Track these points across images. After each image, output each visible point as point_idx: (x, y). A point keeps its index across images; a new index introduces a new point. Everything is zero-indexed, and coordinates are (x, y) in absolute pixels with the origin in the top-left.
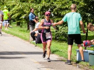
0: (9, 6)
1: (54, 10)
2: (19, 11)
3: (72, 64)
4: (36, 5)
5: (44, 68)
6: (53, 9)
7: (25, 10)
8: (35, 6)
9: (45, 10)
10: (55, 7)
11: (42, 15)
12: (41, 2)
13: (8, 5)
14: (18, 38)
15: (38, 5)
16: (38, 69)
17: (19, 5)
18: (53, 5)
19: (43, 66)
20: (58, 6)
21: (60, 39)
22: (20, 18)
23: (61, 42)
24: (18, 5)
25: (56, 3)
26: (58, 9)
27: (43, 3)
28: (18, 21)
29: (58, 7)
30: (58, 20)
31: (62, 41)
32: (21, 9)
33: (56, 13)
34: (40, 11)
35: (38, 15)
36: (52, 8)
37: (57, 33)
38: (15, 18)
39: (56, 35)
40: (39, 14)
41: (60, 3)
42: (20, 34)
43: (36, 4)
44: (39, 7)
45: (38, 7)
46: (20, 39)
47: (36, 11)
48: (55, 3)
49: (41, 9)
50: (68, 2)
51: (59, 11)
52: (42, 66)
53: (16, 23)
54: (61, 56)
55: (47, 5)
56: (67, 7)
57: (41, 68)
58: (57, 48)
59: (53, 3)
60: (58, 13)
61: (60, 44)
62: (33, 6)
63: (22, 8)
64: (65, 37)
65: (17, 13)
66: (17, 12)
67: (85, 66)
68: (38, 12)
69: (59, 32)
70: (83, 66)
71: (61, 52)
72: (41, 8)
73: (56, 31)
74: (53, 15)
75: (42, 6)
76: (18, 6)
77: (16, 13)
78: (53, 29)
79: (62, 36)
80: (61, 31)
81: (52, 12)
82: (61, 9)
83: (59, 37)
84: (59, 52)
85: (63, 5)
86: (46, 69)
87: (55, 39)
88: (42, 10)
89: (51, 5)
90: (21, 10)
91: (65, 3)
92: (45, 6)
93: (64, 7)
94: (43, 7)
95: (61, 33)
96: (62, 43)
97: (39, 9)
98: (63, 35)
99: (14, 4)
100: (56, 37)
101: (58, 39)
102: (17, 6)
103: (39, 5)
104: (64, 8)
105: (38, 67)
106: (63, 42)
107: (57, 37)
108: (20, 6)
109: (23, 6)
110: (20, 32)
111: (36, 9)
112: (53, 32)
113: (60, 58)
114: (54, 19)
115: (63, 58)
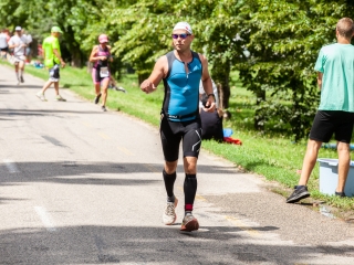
0: (115, 25)
1: (252, 37)
2: (145, 39)
4: (197, 23)
5: (219, 215)
6: (249, 34)
7: (164, 39)
9: (224, 39)
10: (255, 29)
11: (216, 53)
12: (213, 14)
13: (113, 23)
14: (142, 123)
15: (202, 22)
17: (147, 20)
18: (250, 21)
19: (218, 209)
20: (265, 26)
21: (268, 126)
22: (147, 61)
23: (271, 137)
24: (142, 21)
25: (259, 18)
26: (264, 34)
27: (220, 16)
28: (143, 72)
29: (263, 29)
30: (263, 67)
31: (275, 132)
32: (151, 35)
33: (258, 48)
34: (209, 42)
35: (202, 52)
36: (246, 31)
37: (260, 107)
38: (134, 62)
39: (257, 114)
40: (205, 49)
41: (269, 18)
42: (147, 111)
43: (197, 18)
44: (207, 28)
45: (204, 27)
46: (147, 125)
47: (196, 40)
48: (255, 17)
49: (214, 33)
50: (294, 14)
51: (268, 39)
52: (212, 209)
53: (136, 75)
54: (271, 178)
55: (231, 22)
56: (290, 30)
57: (211, 215)
58: (258, 155)
59: (248, 18)
60: (263, 47)
61: (269, 143)
63: (154, 31)
64: (285, 122)
65: (140, 45)
66: (139, 42)
67: (346, 211)
68: (201, 44)
69: (265, 106)
70: (337, 210)
71: (272, 165)
72: (212, 30)
73: (258, 103)
74: (247, 53)
75: (215, 25)
76: (143, 26)
77: (136, 46)
78: (247, 97)
79: (275, 117)
80: (270, 103)
81: (245, 43)
82: (274, 36)
83: (267, 120)
84: (264, 167)
85: (279, 21)
86: (224, 216)
87: (255, 127)
88: (215, 37)
89: (241, 24)
90: (152, 38)
91: (287, 17)
92: (223, 25)
93: (283, 29)
94: (217, 29)
95: (272, 107)
96: (274, 140)
97: (206, 35)
98: (277, 113)
99: (132, 20)
100: (256, 121)
101: (262, 128)
102: (140, 26)
103: (207, 21)
104: (282, 31)
105: (202, 211)
106: (278, 136)
107: (260, 120)
108: (149, 26)
109: (157, 26)
110: (148, 103)
111: (197, 36)
112: (249, 106)
113: (268, 183)
114: (253, 65)
115: (276, 184)
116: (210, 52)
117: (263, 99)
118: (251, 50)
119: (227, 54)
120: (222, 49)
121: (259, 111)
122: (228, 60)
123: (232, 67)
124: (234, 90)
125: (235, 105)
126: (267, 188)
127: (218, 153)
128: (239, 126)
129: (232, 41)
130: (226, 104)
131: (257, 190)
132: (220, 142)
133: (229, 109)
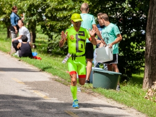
1: (47, 10)
4: (21, 2)
5: (31, 90)
6: (45, 9)
7: (4, 9)
8: (19, 4)
9: (33, 10)
10: (48, 6)
11: (30, 17)
15: (23, 2)
16: (23, 90)
18: (46, 2)
19: (30, 88)
20: (53, 5)
21: (54, 52)
25: (50, 1)
26: (52, 9)
31: (57, 54)
33: (49, 15)
34: (26, 12)
36: (44, 7)
39: (48, 46)
40: (24, 14)
41: (55, 1)
44: (26, 5)
45: (24, 5)
47: (20, 10)
51: (54, 11)
52: (28, 88)
54: (55, 75)
55: (37, 2)
56: (64, 7)
57: (27, 90)
58: (49, 64)
60: (52, 15)
61: (54, 60)
62: (16, 3)
64: (61, 50)
67: (88, 89)
69: (52, 42)
70: (84, 89)
71: (55, 69)
72: (28, 6)
73: (49, 41)
74: (44, 18)
75: (29, 4)
78: (44, 38)
79: (57, 48)
80: (55, 41)
81: (43, 13)
82: (57, 10)
83: (53, 49)
84: (52, 69)
86: (33, 91)
87: (47, 52)
88: (29, 9)
89: (42, 3)
92: (33, 4)
93: (61, 7)
96: (56, 58)
97: (25, 9)
98: (58, 46)
100: (48, 49)
101: (51, 52)
103: (26, 2)
105: (23, 89)
107: (50, 48)
109: (1, 3)
113: (53, 77)
115: (57, 77)
116: (27, 17)
117: (52, 39)
118: (46, 16)
119: (34, 17)
120: (32, 15)
121: (50, 44)
122: (35, 21)
123: (37, 24)
124: (38, 35)
125: (38, 42)
126: (53, 79)
127: (30, 63)
128: (40, 52)
129: (37, 11)
130: (34, 41)
131: (48, 80)
132: (31, 58)
133: (35, 43)
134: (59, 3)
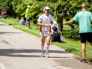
1: (70, 9)
2: (35, 9)
3: (87, 63)
5: (59, 66)
7: (42, 9)
8: (51, 5)
9: (61, 9)
10: (71, 6)
12: (57, 1)
13: (25, 4)
14: (34, 36)
16: (54, 66)
17: (36, 3)
18: (69, 3)
19: (59, 64)
21: (75, 37)
22: (36, 17)
23: (76, 41)
24: (35, 4)
27: (60, 2)
28: (35, 20)
29: (73, 6)
31: (77, 39)
32: (37, 8)
33: (72, 12)
34: (56, 10)
35: (54, 14)
36: (68, 7)
37: (73, 31)
38: (32, 17)
39: (71, 34)
40: (55, 12)
41: (76, 2)
42: (36, 33)
43: (52, 3)
44: (56, 6)
45: (54, 5)
46: (36, 37)
47: (52, 10)
48: (71, 2)
49: (58, 7)
50: (83, 1)
51: (75, 9)
52: (57, 64)
53: (33, 21)
54: (76, 54)
55: (63, 3)
57: (57, 66)
58: (72, 47)
60: (74, 12)
62: (49, 5)
63: (38, 7)
65: (34, 11)
69: (74, 31)
72: (57, 6)
74: (68, 14)
75: (58, 5)
76: (35, 5)
77: (33, 11)
78: (68, 28)
83: (75, 35)
86: (61, 67)
88: (58, 9)
89: (67, 4)
92: (61, 5)
94: (59, 6)
95: (76, 31)
96: (77, 42)
97: (55, 8)
98: (78, 33)
99: (31, 3)
100: (71, 36)
101: (73, 38)
102: (34, 5)
103: (55, 4)
105: (54, 65)
106: (78, 41)
107: (72, 35)
108: (37, 5)
109: (39, 5)
110: (37, 30)
111: (52, 8)
112: (69, 31)
114: (70, 18)
115: (78, 56)
116: (56, 13)
117: (74, 28)
121: (72, 32)
126: (75, 57)
134: (79, 4)
